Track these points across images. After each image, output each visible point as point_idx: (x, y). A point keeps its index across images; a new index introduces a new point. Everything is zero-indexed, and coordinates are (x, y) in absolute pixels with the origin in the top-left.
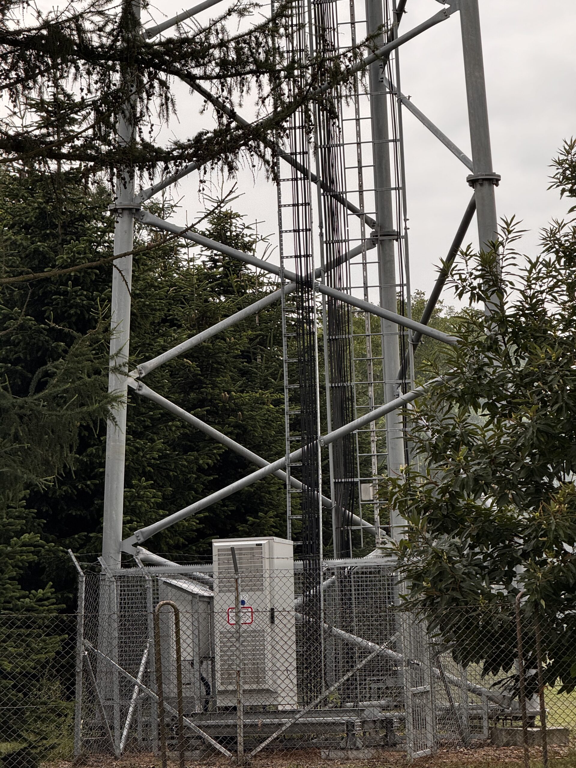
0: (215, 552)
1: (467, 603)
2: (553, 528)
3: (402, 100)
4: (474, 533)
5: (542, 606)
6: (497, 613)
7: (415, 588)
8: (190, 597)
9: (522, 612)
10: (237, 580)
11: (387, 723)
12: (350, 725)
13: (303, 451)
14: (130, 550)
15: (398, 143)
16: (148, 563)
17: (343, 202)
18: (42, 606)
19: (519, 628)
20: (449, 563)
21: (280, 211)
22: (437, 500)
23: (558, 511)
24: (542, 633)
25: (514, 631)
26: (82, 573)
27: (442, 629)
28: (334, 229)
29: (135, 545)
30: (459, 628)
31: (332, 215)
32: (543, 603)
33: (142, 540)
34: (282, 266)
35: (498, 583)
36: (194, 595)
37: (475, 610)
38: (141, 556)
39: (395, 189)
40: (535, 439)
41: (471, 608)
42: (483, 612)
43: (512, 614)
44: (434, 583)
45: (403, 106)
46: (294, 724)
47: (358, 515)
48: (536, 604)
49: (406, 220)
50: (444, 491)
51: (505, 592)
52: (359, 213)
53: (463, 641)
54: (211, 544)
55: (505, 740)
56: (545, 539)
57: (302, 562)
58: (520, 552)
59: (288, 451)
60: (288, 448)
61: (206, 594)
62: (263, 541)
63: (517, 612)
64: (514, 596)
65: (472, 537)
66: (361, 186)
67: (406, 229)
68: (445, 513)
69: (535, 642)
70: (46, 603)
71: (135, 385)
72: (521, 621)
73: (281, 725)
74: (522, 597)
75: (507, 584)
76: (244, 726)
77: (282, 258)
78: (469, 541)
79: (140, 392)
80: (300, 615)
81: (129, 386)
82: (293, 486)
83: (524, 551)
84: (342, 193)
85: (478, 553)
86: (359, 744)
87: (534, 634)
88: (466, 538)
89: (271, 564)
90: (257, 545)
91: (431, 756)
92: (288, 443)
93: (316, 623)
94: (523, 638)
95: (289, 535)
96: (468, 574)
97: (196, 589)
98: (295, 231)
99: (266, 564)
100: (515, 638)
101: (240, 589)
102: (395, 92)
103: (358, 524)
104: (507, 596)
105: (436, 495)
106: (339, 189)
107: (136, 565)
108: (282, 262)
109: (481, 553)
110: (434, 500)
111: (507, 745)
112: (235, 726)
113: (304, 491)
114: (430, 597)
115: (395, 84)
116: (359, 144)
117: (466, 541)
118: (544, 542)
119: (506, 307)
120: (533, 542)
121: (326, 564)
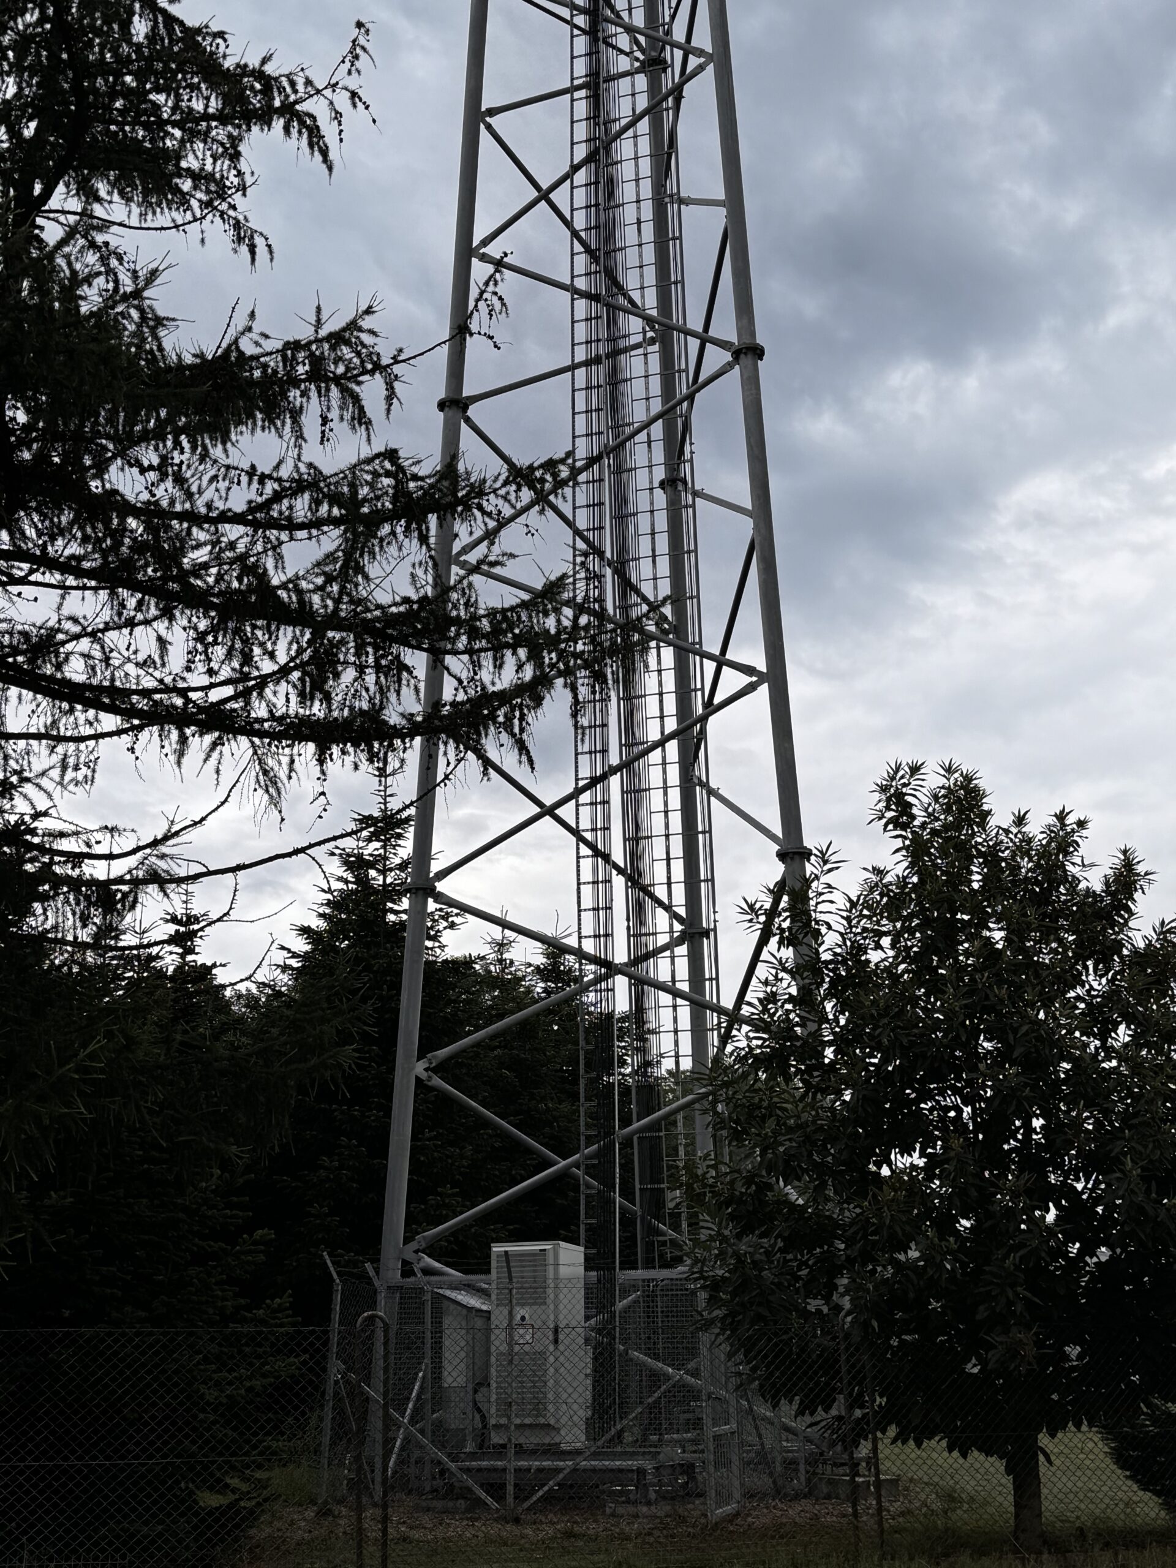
0: (494, 1257)
1: (775, 1322)
2: (888, 1222)
3: (711, 792)
4: (786, 1234)
5: (874, 1329)
6: (815, 1336)
7: (712, 1301)
8: (464, 1312)
9: (847, 1336)
10: (511, 1291)
11: (688, 1469)
12: (641, 1472)
13: (599, 1147)
14: (410, 1256)
15: (707, 835)
16: (428, 1272)
17: (652, 896)
18: (274, 1318)
19: (843, 1357)
20: (754, 1268)
21: (579, 889)
22: (741, 1193)
23: (893, 1200)
24: (874, 1366)
25: (837, 1361)
26: (338, 1281)
27: (745, 1356)
28: (642, 922)
29: (416, 1252)
30: (766, 1356)
31: (640, 907)
32: (875, 1324)
33: (424, 1245)
34: (580, 946)
35: (815, 1298)
36: (470, 1309)
37: (786, 1333)
38: (422, 1264)
39: (704, 881)
40: (860, 1109)
41: (781, 1329)
42: (797, 1335)
43: (834, 1338)
44: (734, 1294)
45: (712, 799)
46: (575, 1470)
47: (665, 1225)
48: (866, 1325)
49: (715, 912)
50: (749, 1181)
51: (825, 1310)
52: (668, 908)
53: (772, 1372)
54: (490, 1248)
55: (825, 1491)
56: (877, 1238)
57: (595, 1273)
58: (843, 1258)
59: (582, 1147)
60: (582, 1143)
61: (484, 1308)
62: (547, 1246)
63: (841, 1335)
64: (837, 1315)
65: (784, 1239)
66: (669, 878)
67: (715, 921)
68: (751, 1209)
69: (864, 1378)
70: (279, 1315)
71: (424, 1075)
72: (847, 1349)
73: (558, 1470)
74: (846, 1316)
75: (827, 1298)
76: (515, 1470)
77: (580, 938)
78: (780, 1244)
79: (430, 1084)
81: (417, 1077)
82: (588, 1186)
83: (848, 1257)
84: (650, 885)
85: (790, 1260)
86: (653, 1496)
87: (863, 1367)
88: (776, 1238)
89: (556, 1271)
90: (539, 1250)
91: (737, 1514)
92: (582, 1138)
93: (610, 1344)
94: (849, 1372)
95: (582, 1241)
96: (779, 1285)
97: (474, 1302)
98: (594, 909)
99: (551, 1274)
100: (838, 1372)
101: (514, 1301)
102: (705, 785)
103: (663, 1234)
104: (827, 1315)
105: (740, 1188)
106: (647, 882)
107: (415, 1275)
108: (580, 942)
109: (796, 1259)
110: (737, 1193)
111: (828, 1497)
112: (504, 1470)
113: (599, 1191)
114: (732, 1314)
115: (704, 779)
116: (667, 836)
117: (775, 1243)
118: (875, 1243)
119: (821, 950)
120: (859, 1245)
121: (624, 1276)
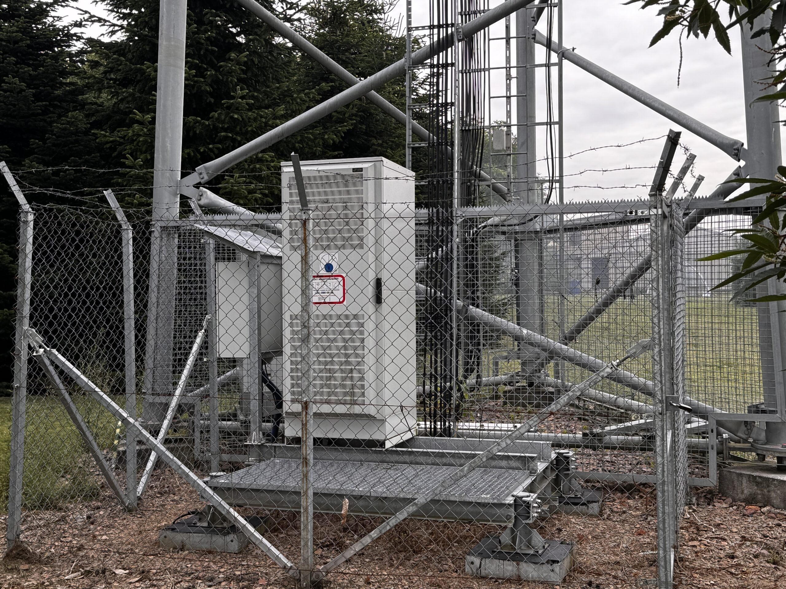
0: (284, 182)
8: (245, 257)
10: (304, 223)
14: (190, 192)
36: (251, 254)
57: (426, 211)
61: (274, 252)
62: (364, 163)
80: (422, 287)
90: (355, 170)
